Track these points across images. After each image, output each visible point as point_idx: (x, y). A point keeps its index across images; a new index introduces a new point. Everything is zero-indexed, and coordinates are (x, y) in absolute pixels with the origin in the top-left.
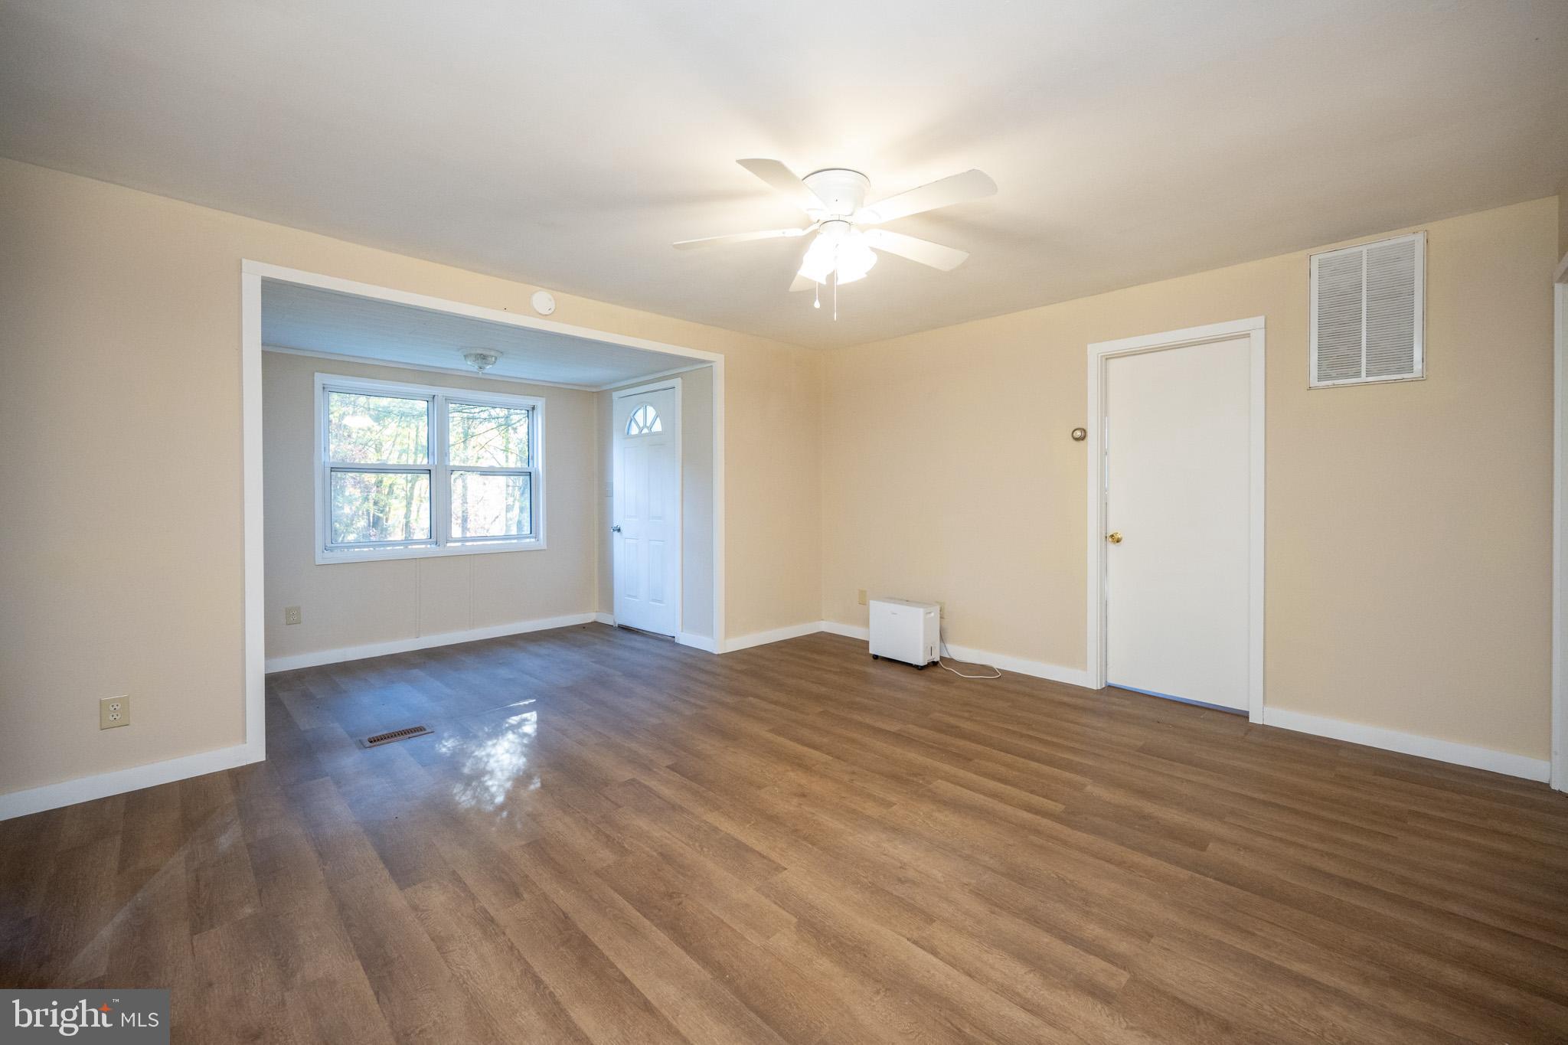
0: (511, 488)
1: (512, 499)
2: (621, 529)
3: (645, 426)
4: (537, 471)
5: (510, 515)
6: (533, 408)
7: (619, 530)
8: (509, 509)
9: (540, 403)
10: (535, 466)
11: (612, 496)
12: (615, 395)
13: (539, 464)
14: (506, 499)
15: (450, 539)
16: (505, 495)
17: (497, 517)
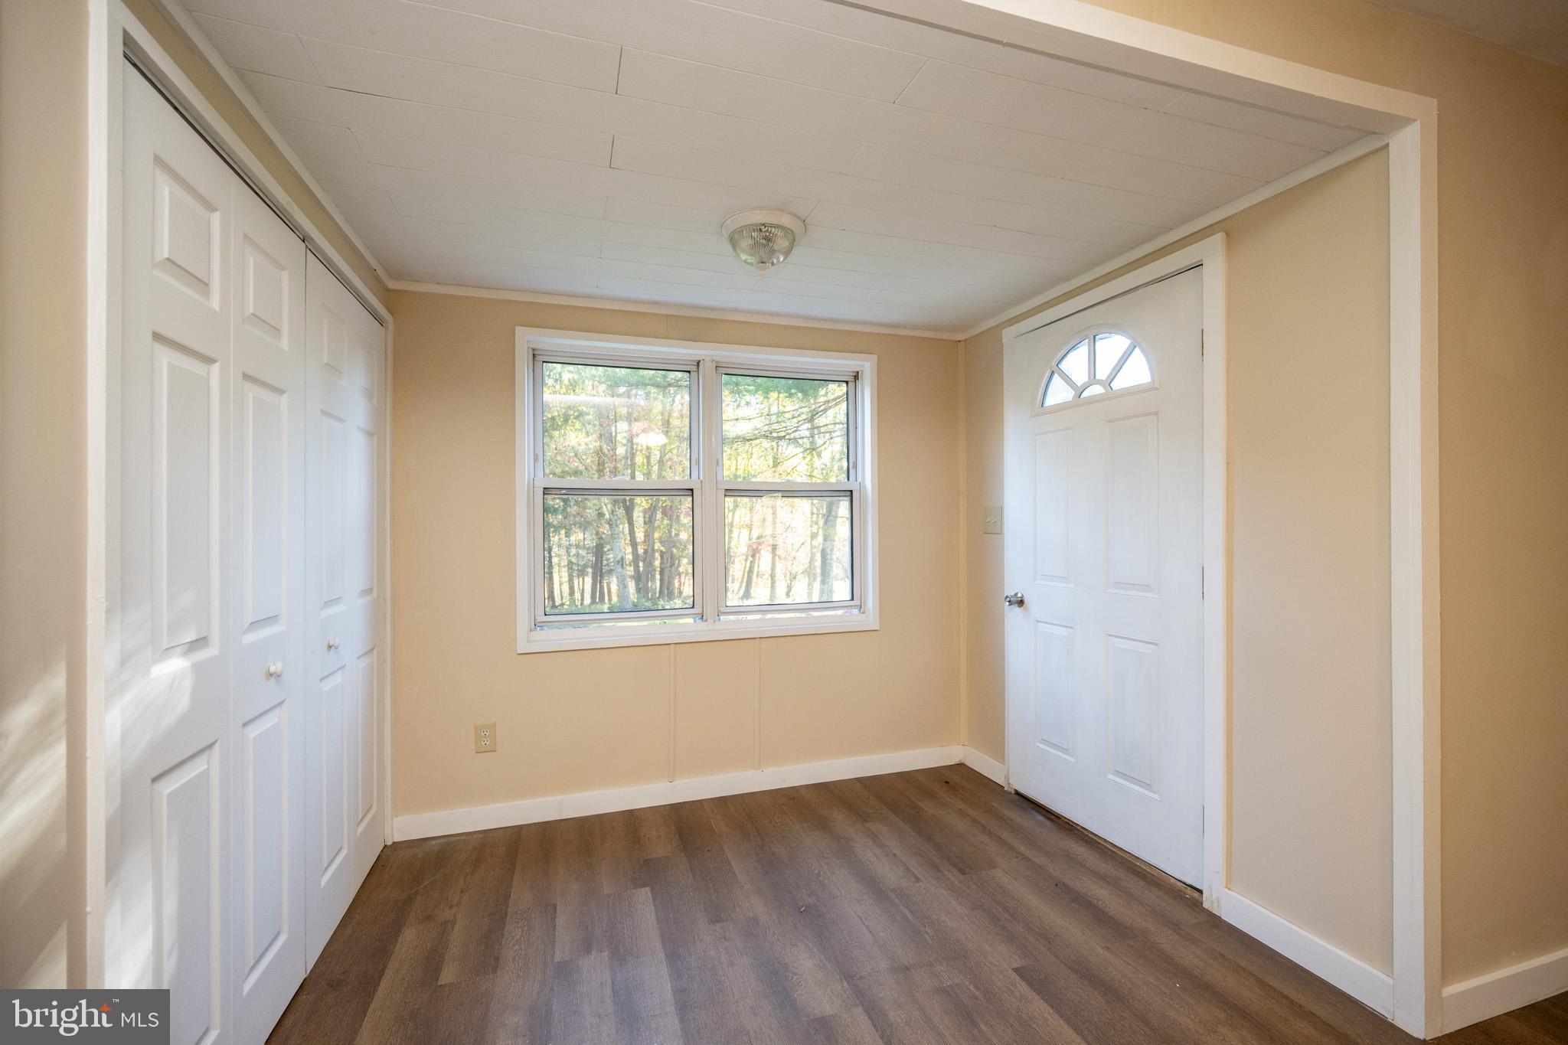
0: (815, 516)
1: (816, 526)
2: (1026, 599)
3: (1093, 380)
4: (861, 486)
5: (815, 543)
6: (856, 377)
7: (1021, 603)
8: (814, 536)
9: (867, 365)
10: (859, 479)
11: (1001, 533)
12: (1008, 334)
13: (867, 477)
14: (811, 527)
15: (723, 609)
16: (810, 523)
17: (803, 544)
